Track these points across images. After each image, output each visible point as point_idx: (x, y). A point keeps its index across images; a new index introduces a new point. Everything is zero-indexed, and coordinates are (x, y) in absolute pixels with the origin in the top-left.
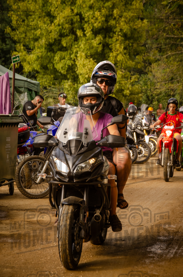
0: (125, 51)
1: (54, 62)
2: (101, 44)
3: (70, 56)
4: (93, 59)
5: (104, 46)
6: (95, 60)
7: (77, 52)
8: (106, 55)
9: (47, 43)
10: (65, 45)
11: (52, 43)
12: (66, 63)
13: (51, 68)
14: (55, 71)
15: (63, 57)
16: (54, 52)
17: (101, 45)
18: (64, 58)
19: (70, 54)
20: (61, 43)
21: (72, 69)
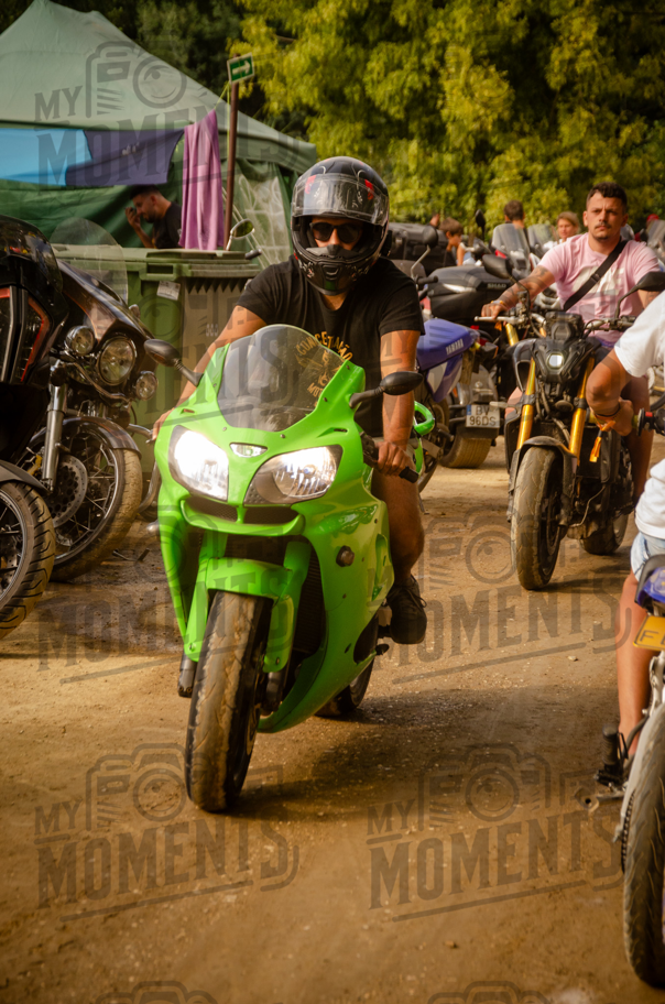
0: (603, 42)
1: (367, 79)
2: (526, 18)
3: (420, 57)
4: (498, 69)
5: (532, 24)
6: (505, 73)
7: (443, 45)
8: (540, 55)
9: (344, 13)
10: (402, 21)
11: (359, 12)
12: (405, 83)
13: (357, 97)
14: (369, 108)
15: (396, 61)
16: (368, 46)
17: (523, 22)
18: (400, 66)
19: (420, 53)
20: (392, 13)
21: (425, 102)
